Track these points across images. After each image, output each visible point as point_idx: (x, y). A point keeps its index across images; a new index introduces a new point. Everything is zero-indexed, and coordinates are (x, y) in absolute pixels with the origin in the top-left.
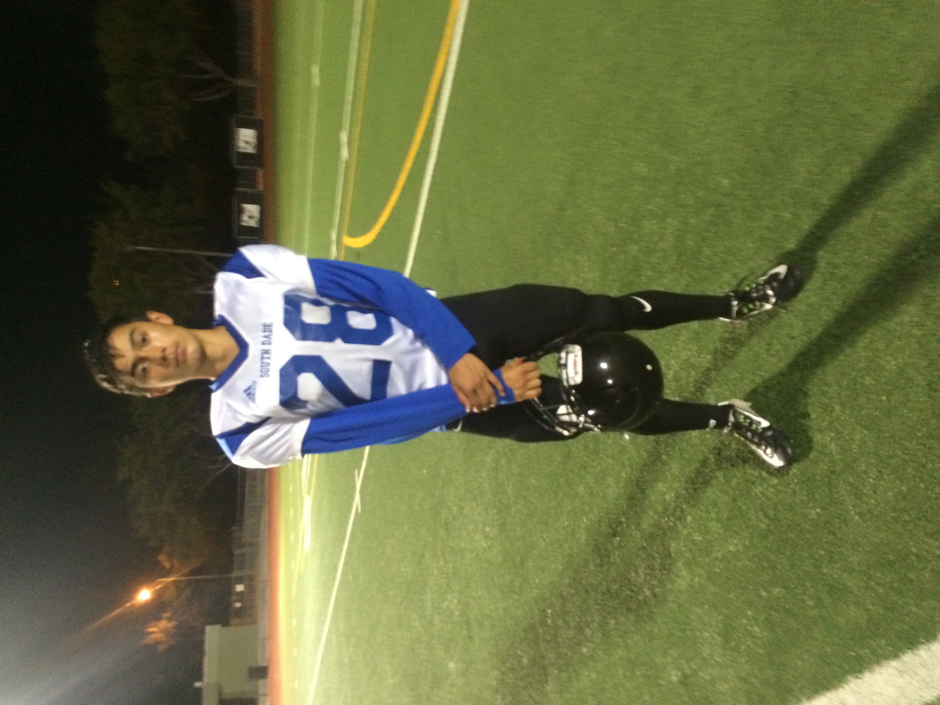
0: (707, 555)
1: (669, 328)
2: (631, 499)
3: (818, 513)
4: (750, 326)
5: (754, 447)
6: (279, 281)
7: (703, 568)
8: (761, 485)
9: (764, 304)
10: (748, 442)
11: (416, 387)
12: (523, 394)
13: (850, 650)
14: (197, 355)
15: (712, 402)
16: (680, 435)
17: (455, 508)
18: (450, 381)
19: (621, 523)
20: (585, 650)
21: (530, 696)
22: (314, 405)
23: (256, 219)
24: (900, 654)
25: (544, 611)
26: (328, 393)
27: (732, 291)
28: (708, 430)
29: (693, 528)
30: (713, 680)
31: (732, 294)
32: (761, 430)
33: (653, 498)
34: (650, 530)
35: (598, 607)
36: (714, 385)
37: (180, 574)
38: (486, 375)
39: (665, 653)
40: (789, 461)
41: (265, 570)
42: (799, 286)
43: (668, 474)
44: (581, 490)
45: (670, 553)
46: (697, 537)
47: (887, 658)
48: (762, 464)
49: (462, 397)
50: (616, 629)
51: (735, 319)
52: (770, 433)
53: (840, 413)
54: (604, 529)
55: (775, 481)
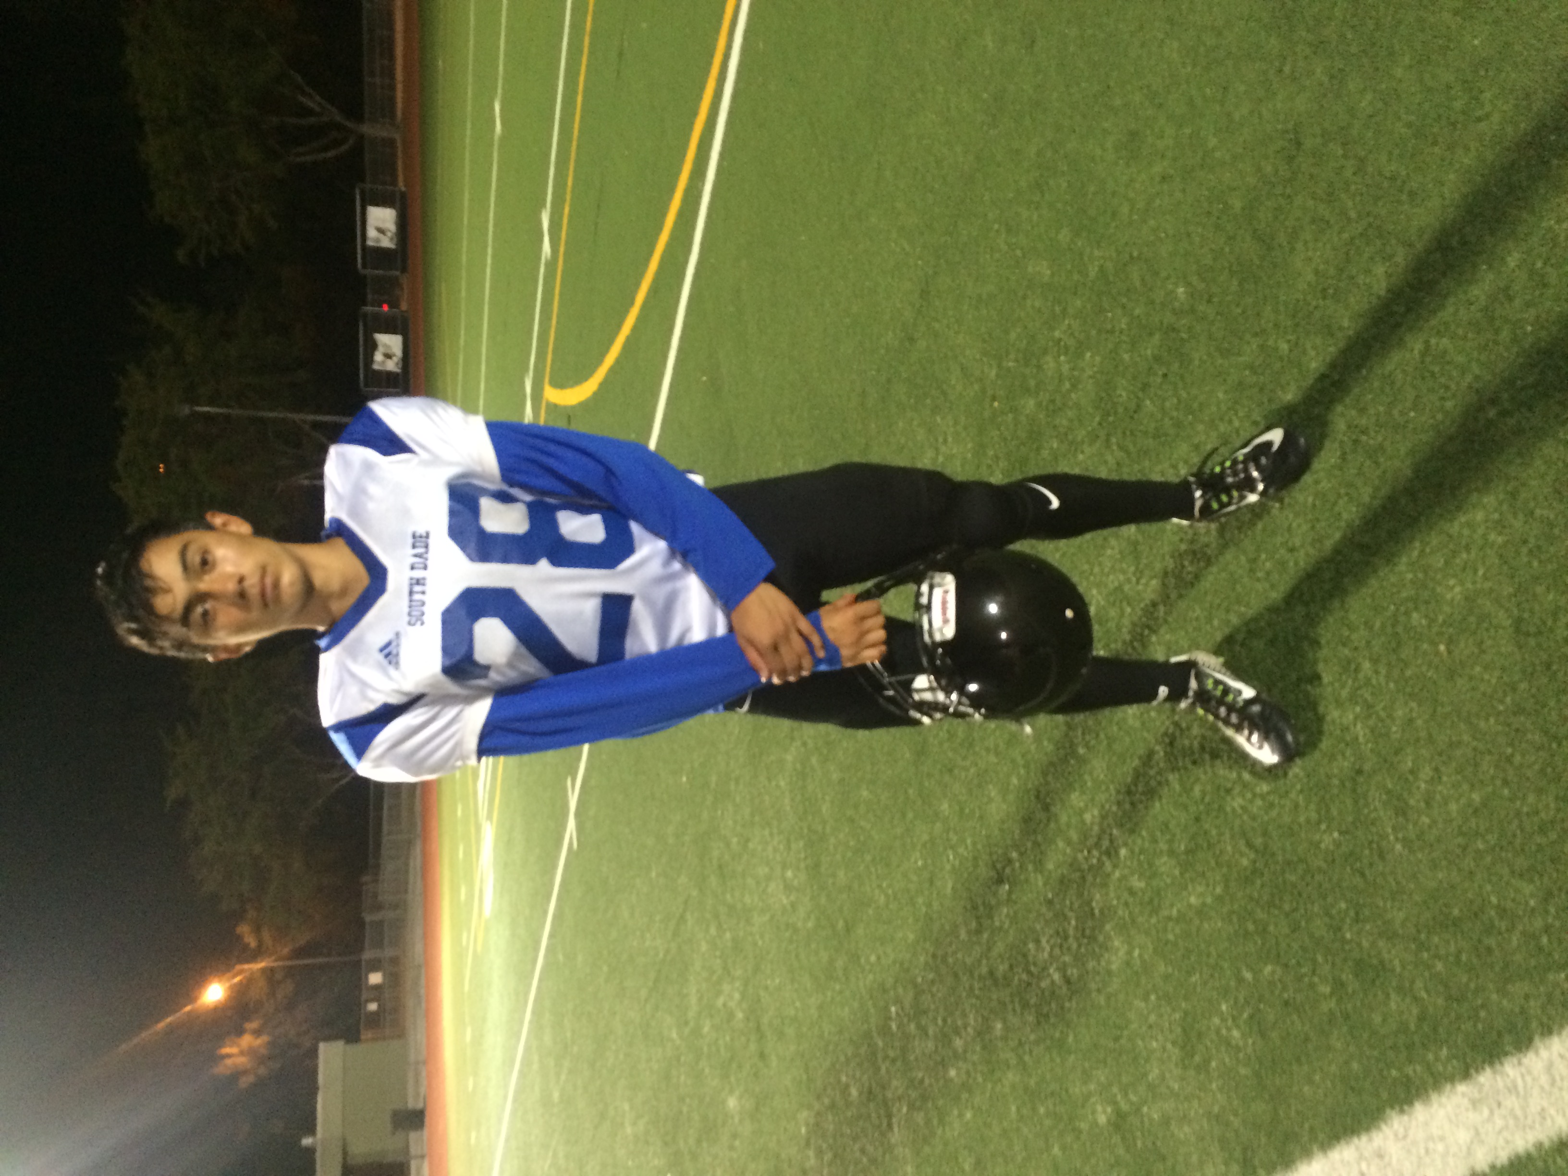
0: (1155, 911)
2: (1027, 820)
3: (1334, 840)
4: (1222, 531)
5: (1230, 732)
6: (436, 460)
7: (1147, 934)
8: (1243, 796)
9: (1246, 493)
10: (1220, 724)
12: (856, 655)
13: (1389, 1068)
14: (299, 587)
15: (1160, 657)
16: (1106, 713)
17: (735, 840)
18: (731, 629)
19: (1010, 861)
20: (952, 1073)
21: (864, 1151)
22: (499, 671)
23: (395, 359)
25: (886, 1008)
26: (523, 650)
27: (1193, 475)
28: (1153, 704)
29: (1128, 867)
30: (1166, 1121)
31: (1192, 479)
32: (1241, 704)
33: (1064, 819)
34: (1060, 872)
35: (974, 1001)
36: (1162, 630)
37: (273, 958)
38: (794, 621)
39: (1087, 1076)
40: (1289, 754)
41: (418, 948)
42: (1303, 466)
43: (1087, 777)
44: (944, 807)
45: (1092, 909)
46: (1138, 883)
47: (1451, 1079)
48: (1242, 758)
49: (753, 656)
50: (1005, 1039)
51: (1200, 520)
52: (1256, 708)
53: (1370, 673)
54: (984, 872)
55: (1264, 787)
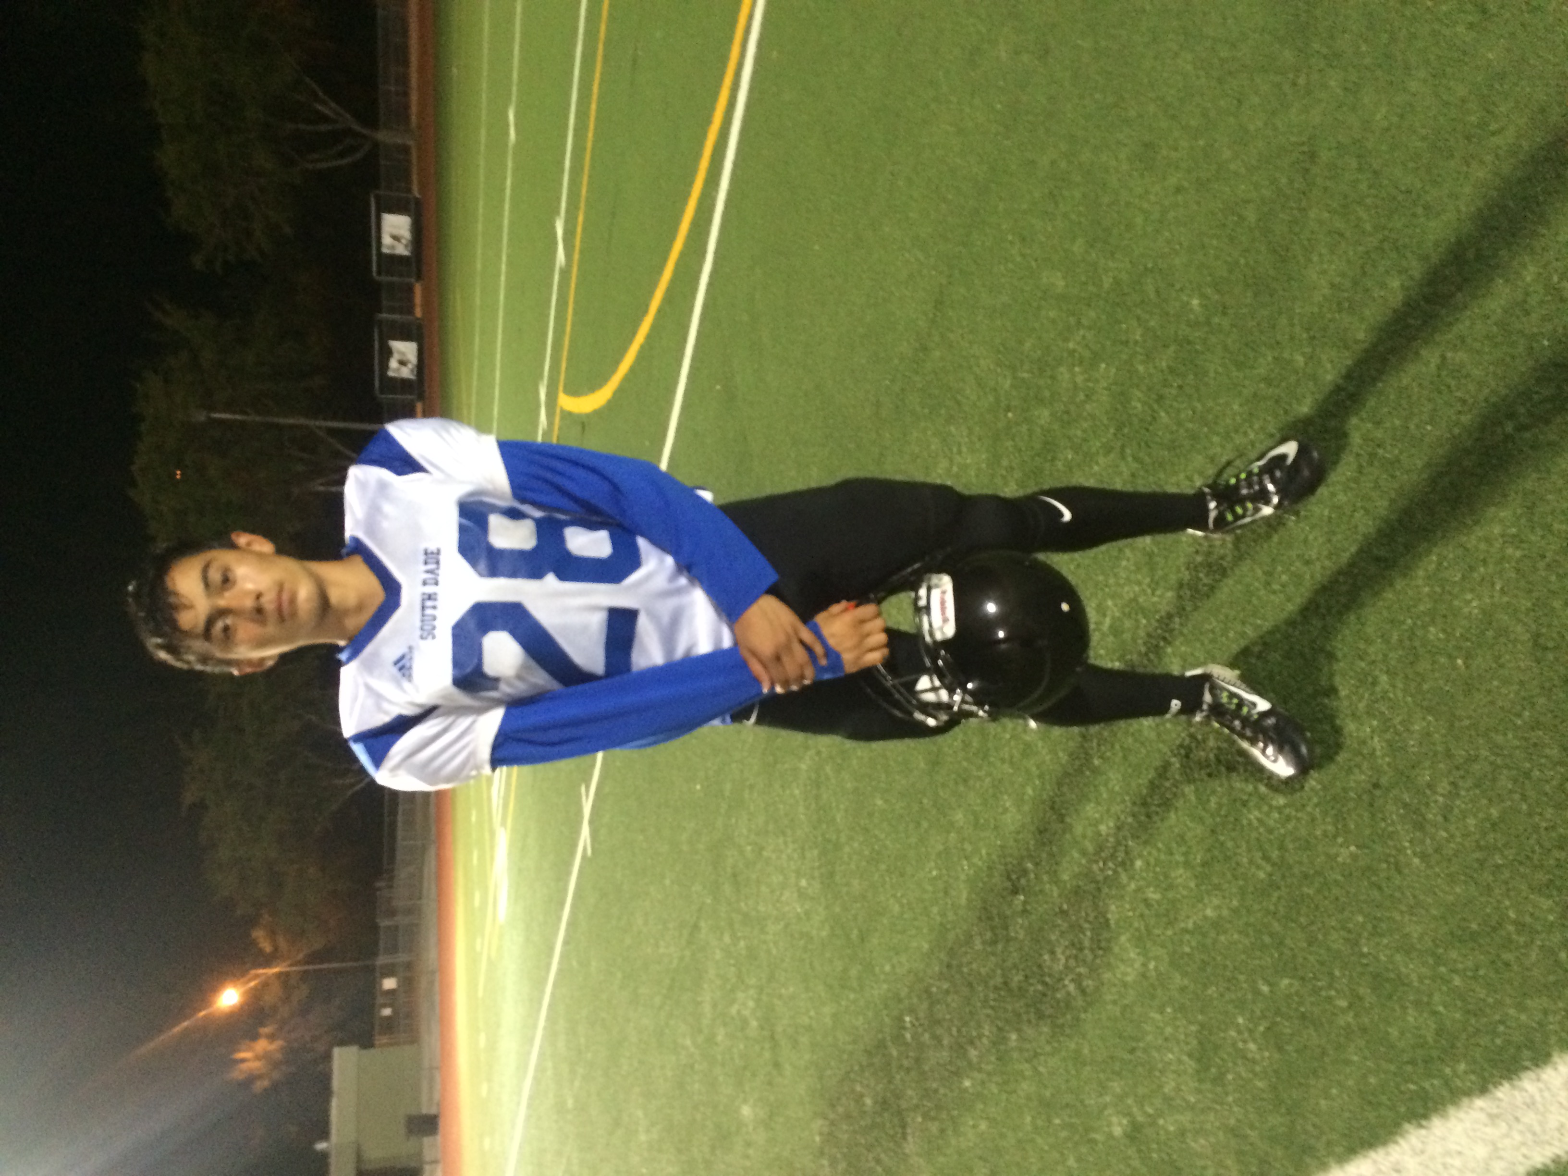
0: (1171, 923)
1: (1103, 548)
2: (1042, 831)
3: (1351, 854)
4: (1237, 542)
5: (1245, 745)
6: (450, 479)
7: (1163, 946)
8: (1259, 809)
9: (1260, 505)
10: (1235, 737)
11: (679, 653)
12: (858, 658)
13: (1407, 1082)
14: (314, 603)
15: (1176, 671)
16: (1122, 724)
17: (749, 848)
18: (736, 643)
19: (1025, 872)
20: (967, 1083)
21: (878, 1161)
22: (509, 684)
23: (410, 366)
24: (1491, 1086)
25: (900, 1019)
26: (533, 663)
27: (1209, 486)
28: (1168, 716)
29: (1144, 879)
30: (1182, 1133)
31: (1207, 490)
32: (1256, 717)
33: (1078, 830)
34: (1074, 883)
35: (989, 1011)
36: (1178, 642)
37: (288, 962)
38: (796, 632)
39: (1103, 1088)
40: (1304, 767)
41: (432, 955)
43: (1102, 789)
44: (959, 817)
45: (1107, 920)
46: (1153, 895)
47: (1469, 1093)
48: (1258, 772)
49: (756, 668)
50: (1019, 1049)
51: (1212, 532)
52: (1271, 721)
53: (1387, 687)
54: (998, 881)
55: (1281, 801)
